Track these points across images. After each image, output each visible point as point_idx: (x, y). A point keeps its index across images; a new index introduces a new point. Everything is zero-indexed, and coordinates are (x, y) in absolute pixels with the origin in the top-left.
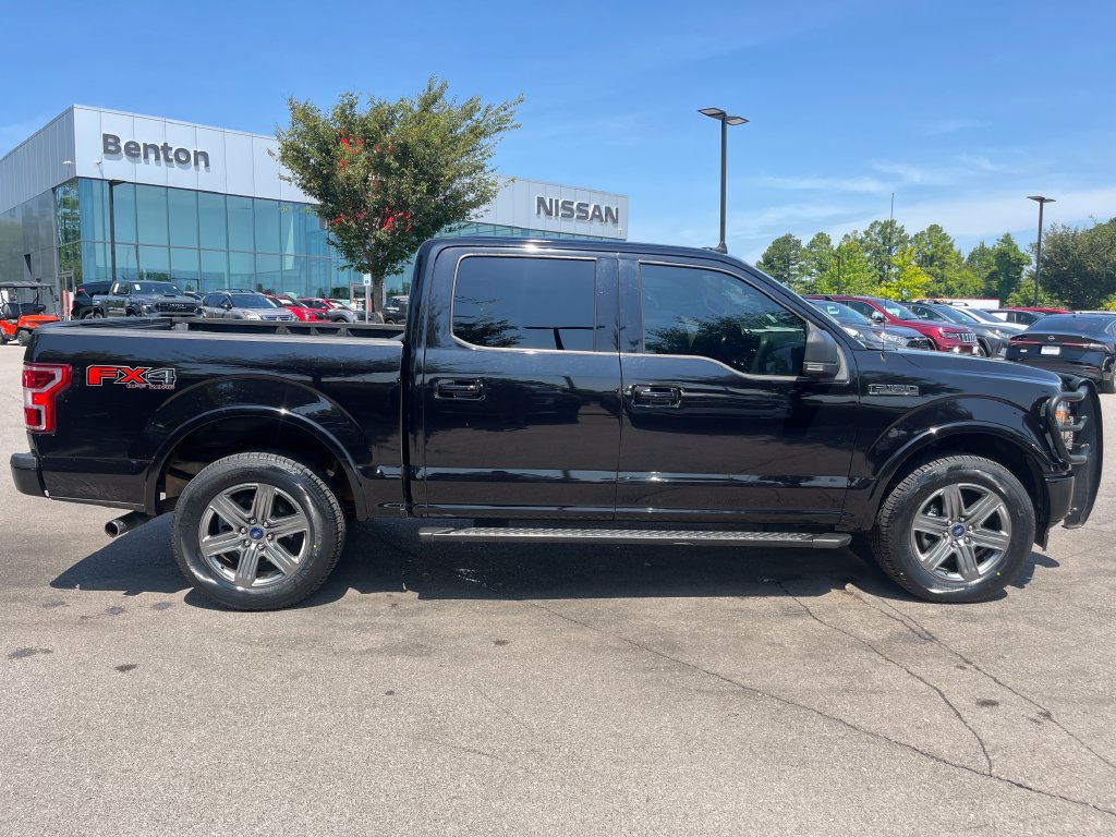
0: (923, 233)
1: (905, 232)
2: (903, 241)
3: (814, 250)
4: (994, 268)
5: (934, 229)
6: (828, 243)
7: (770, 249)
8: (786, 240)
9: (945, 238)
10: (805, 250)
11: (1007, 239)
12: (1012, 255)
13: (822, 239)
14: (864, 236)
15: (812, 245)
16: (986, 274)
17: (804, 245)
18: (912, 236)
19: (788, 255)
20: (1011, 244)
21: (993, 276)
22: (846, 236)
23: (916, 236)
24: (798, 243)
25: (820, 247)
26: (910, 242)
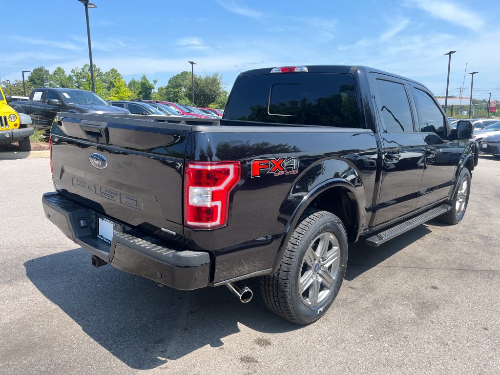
0: (109, 72)
1: (101, 71)
2: (100, 75)
3: (57, 76)
4: (140, 90)
5: (113, 70)
6: (64, 73)
7: (32, 74)
8: (41, 70)
9: (119, 75)
10: (52, 76)
11: (144, 78)
12: (147, 85)
13: (60, 71)
14: (81, 71)
15: (55, 73)
16: (138, 92)
17: (51, 72)
18: (104, 73)
19: (43, 77)
20: (146, 80)
21: (140, 93)
22: (73, 70)
23: (106, 73)
24: (47, 72)
25: (60, 75)
26: (104, 76)
